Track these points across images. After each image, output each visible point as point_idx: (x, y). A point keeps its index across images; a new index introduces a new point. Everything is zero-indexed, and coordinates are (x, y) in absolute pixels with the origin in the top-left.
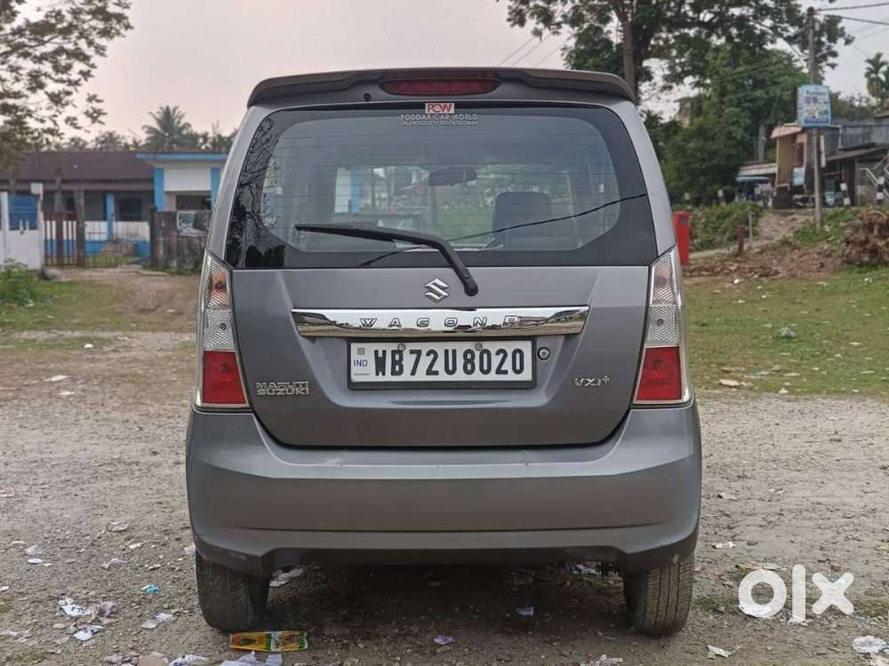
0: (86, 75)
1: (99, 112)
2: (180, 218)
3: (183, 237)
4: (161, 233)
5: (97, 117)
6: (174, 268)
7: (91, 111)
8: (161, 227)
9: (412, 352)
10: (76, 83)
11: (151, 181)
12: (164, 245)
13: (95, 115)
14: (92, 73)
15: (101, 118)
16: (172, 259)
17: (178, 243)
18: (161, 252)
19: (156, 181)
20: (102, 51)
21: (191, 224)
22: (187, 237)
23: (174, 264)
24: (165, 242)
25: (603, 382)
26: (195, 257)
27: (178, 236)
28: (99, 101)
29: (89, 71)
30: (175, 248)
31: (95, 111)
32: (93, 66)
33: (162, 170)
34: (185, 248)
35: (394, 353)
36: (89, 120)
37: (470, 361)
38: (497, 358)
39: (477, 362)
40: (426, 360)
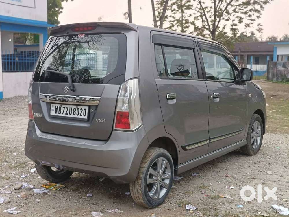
0: (258, 17)
1: (262, 29)
2: (278, 64)
3: (278, 70)
4: (271, 69)
5: (260, 31)
6: (275, 80)
7: (258, 29)
8: (271, 67)
9: (63, 107)
10: (254, 20)
11: (273, 51)
12: (272, 73)
13: (260, 30)
14: (260, 17)
15: (262, 31)
16: (274, 78)
17: (277, 72)
18: (270, 75)
19: (274, 52)
20: (262, 9)
21: (282, 66)
22: (280, 70)
23: (275, 79)
24: (272, 72)
25: (104, 121)
26: (282, 77)
27: (277, 70)
28: (261, 25)
29: (260, 16)
30: (275, 74)
31: (260, 29)
32: (261, 14)
33: (276, 48)
34: (279, 74)
35: (59, 107)
36: (258, 32)
37: (74, 111)
38: (80, 111)
39: (76, 112)
40: (66, 110)
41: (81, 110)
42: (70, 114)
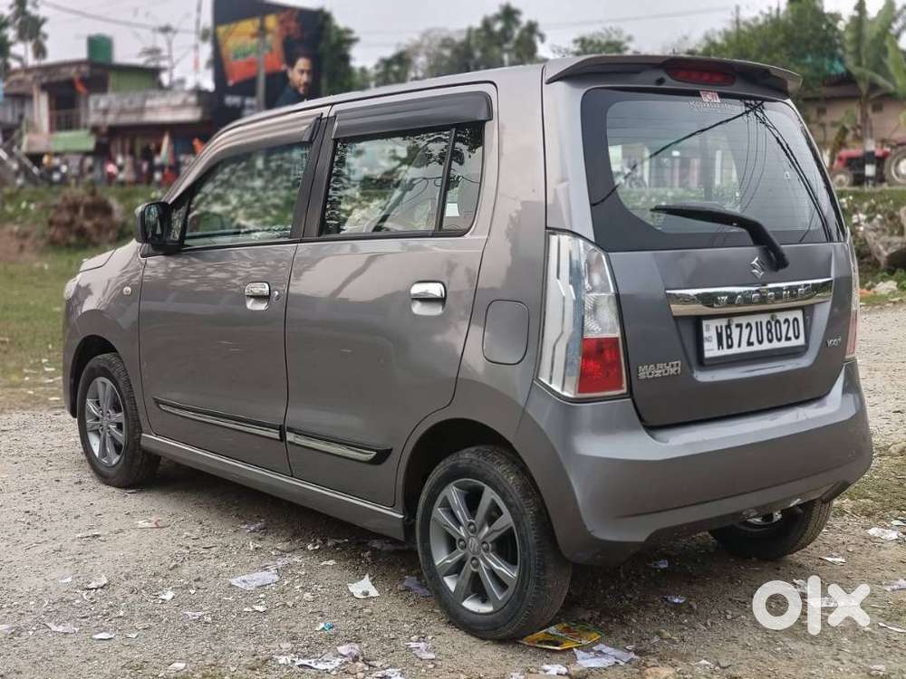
9: (737, 326)
25: (839, 342)
35: (727, 327)
37: (769, 331)
38: (784, 327)
39: (773, 330)
40: (746, 332)
41: (787, 324)
42: (760, 342)
